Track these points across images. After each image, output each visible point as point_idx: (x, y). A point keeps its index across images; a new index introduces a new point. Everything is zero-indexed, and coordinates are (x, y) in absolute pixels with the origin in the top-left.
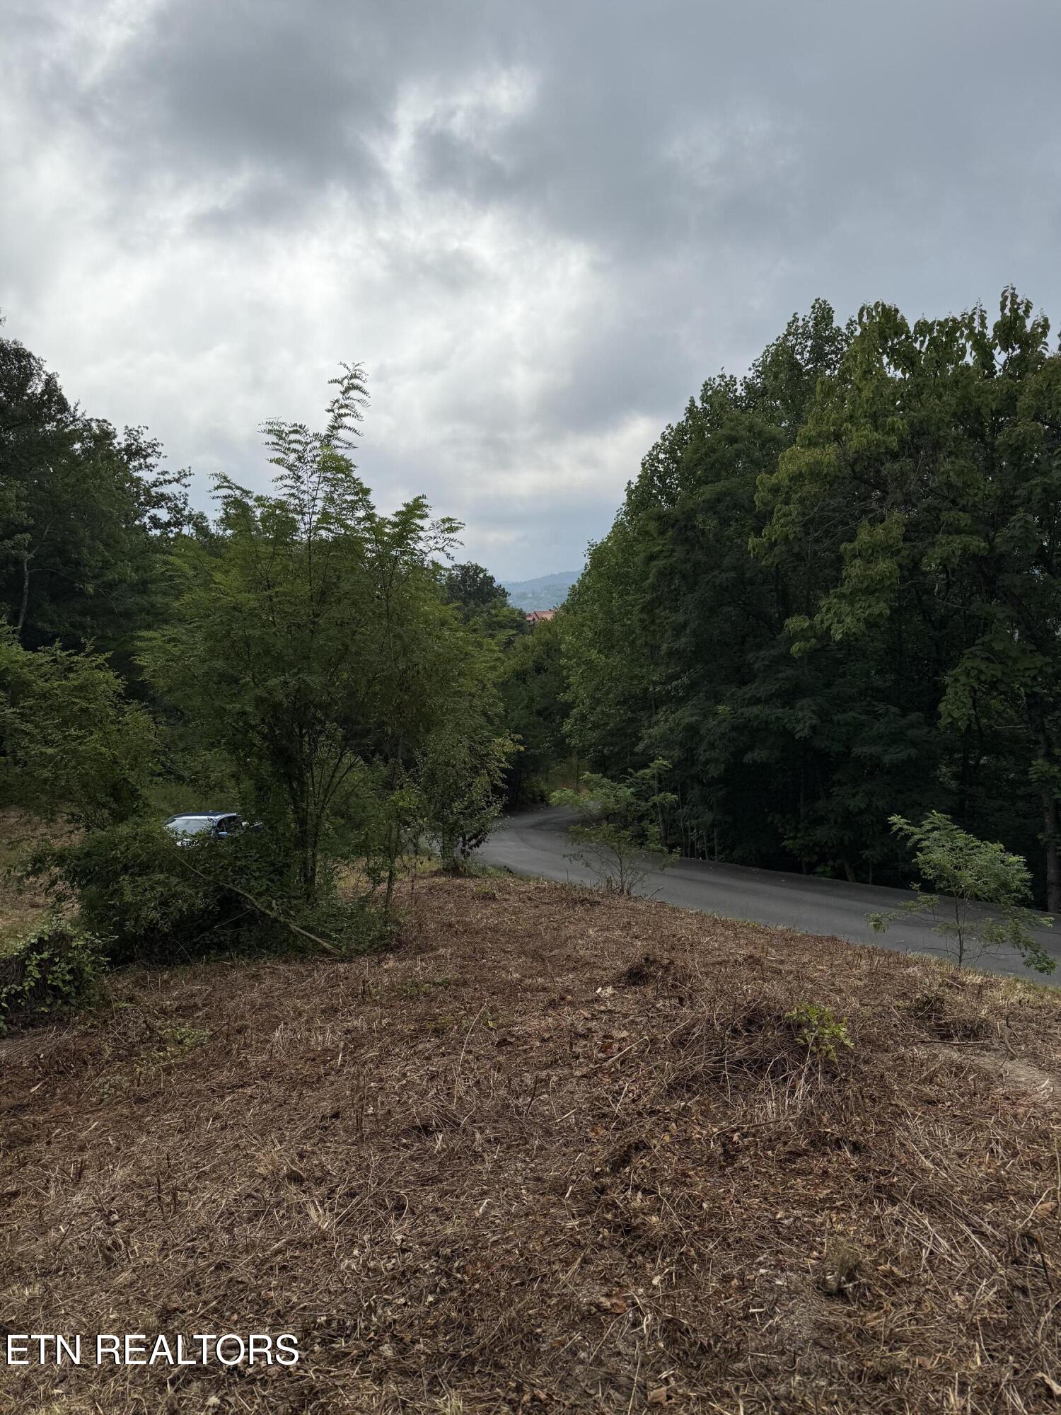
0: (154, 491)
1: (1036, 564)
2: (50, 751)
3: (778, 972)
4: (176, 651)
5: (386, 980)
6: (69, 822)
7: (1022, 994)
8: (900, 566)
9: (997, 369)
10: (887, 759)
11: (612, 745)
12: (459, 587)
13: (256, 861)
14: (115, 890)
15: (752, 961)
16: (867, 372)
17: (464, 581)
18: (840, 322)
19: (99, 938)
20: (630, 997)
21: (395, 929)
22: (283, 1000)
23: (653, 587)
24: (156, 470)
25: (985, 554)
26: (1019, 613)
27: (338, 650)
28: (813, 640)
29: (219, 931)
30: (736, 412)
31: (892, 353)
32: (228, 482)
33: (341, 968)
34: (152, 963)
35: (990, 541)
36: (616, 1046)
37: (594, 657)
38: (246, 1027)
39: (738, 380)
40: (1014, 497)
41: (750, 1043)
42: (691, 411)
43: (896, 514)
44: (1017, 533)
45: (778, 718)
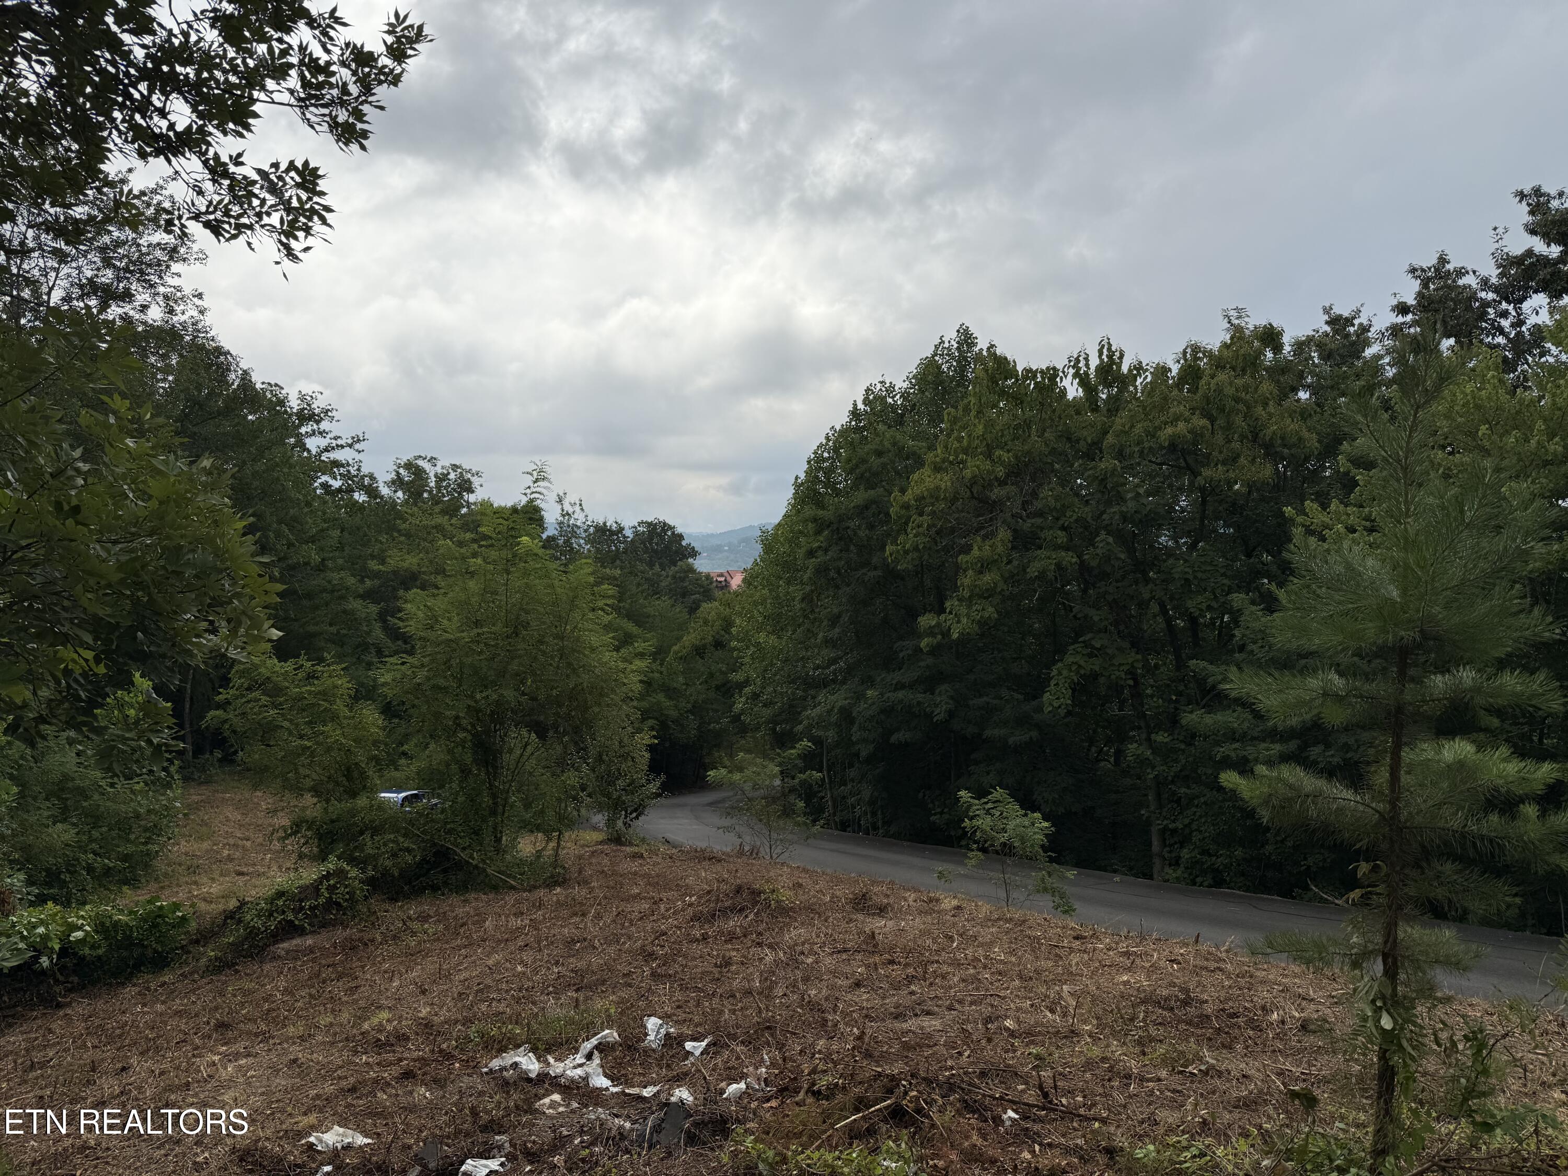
0: (325, 457)
10: (1011, 741)
12: (645, 545)
17: (650, 539)
23: (811, 581)
24: (329, 435)
25: (1076, 567)
28: (940, 637)
29: (433, 876)
33: (525, 894)
35: (1080, 557)
37: (762, 639)
38: (466, 923)
39: (896, 388)
40: (1099, 521)
42: (855, 413)
43: (1003, 533)
44: (1100, 552)
45: (919, 703)
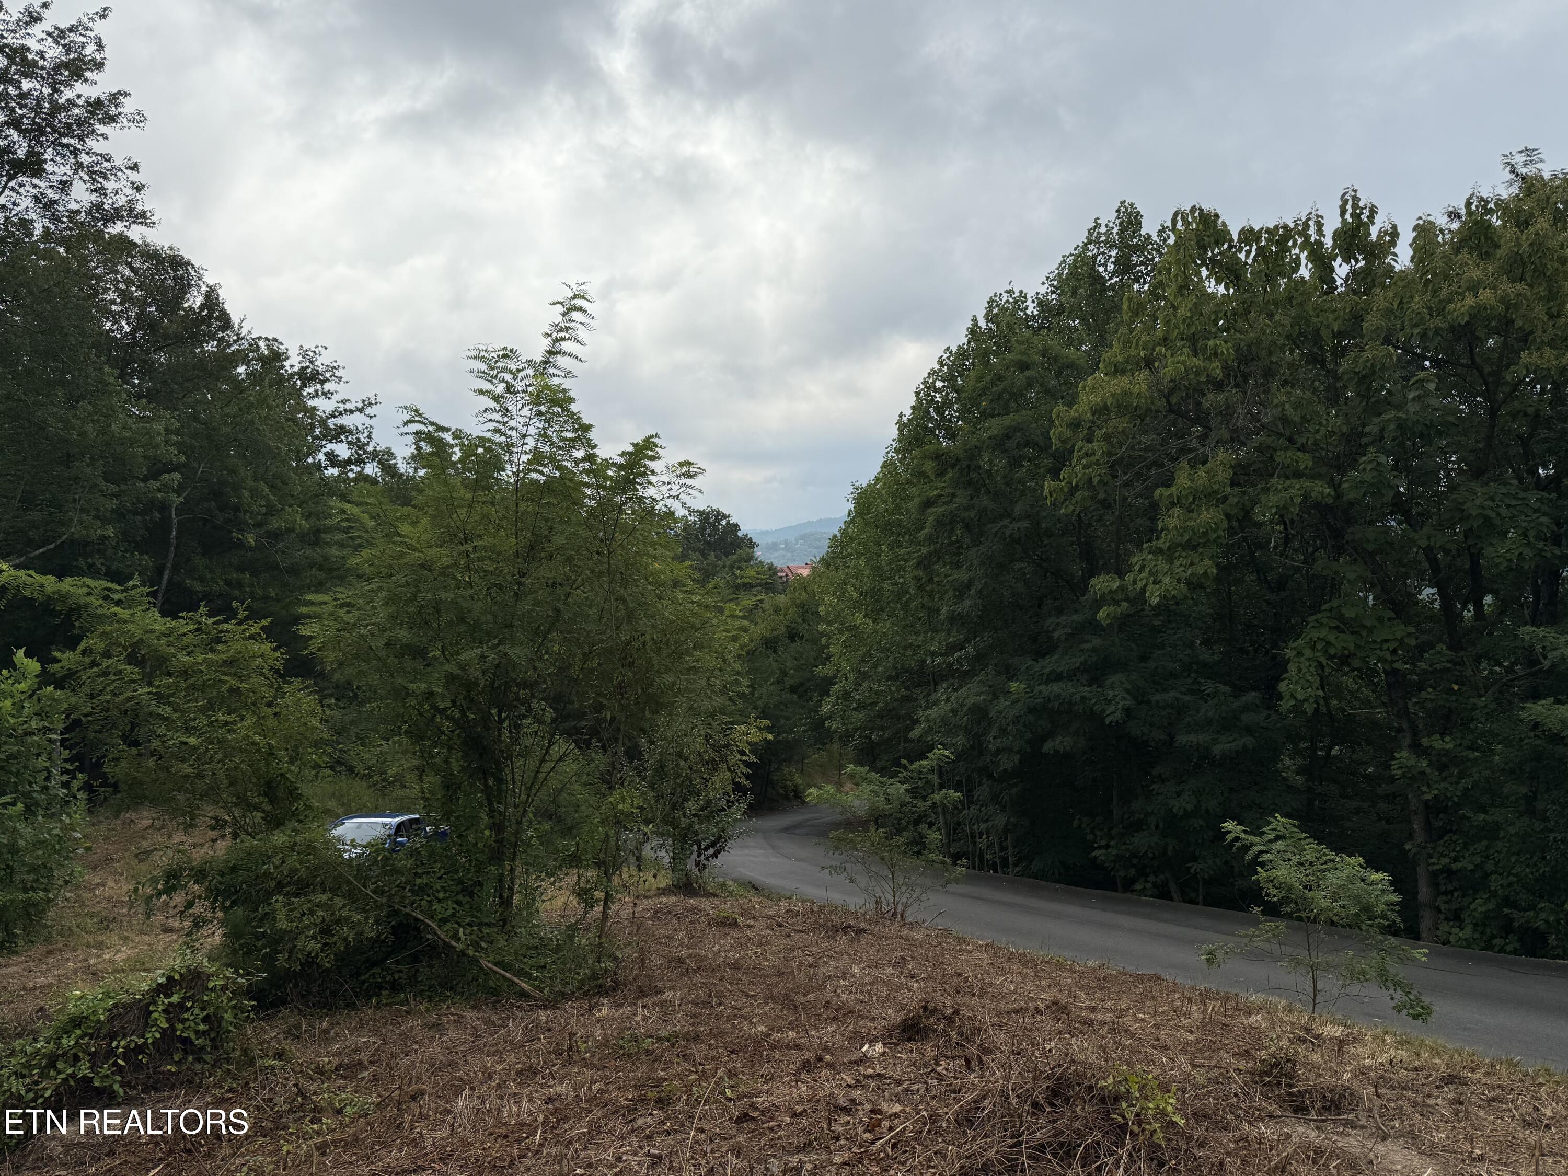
0: (331, 423)
1: (1391, 514)
2: (192, 741)
3: (1089, 1023)
4: (350, 618)
5: (598, 1033)
6: (213, 828)
7: (1392, 1052)
8: (1228, 516)
9: (1338, 283)
10: (1217, 750)
11: (882, 728)
12: (697, 536)
13: (440, 878)
14: (266, 914)
15: (1058, 1009)
16: (1183, 287)
17: (702, 529)
18: (1149, 228)
19: (242, 976)
20: (904, 1056)
21: (611, 965)
22: (469, 1057)
23: (930, 539)
24: (335, 398)
25: (1330, 501)
26: (1373, 572)
27: (548, 616)
28: (1125, 604)
29: (392, 967)
30: (1027, 333)
31: (1213, 264)
32: (420, 415)
33: (543, 1016)
34: (309, 1007)
35: (1336, 487)
36: (886, 1123)
37: (859, 622)
38: (422, 1093)
39: (1028, 296)
40: (1362, 435)
41: (1055, 1122)
42: (974, 332)
43: (1222, 455)
44: (1368, 477)
45: (1083, 698)
